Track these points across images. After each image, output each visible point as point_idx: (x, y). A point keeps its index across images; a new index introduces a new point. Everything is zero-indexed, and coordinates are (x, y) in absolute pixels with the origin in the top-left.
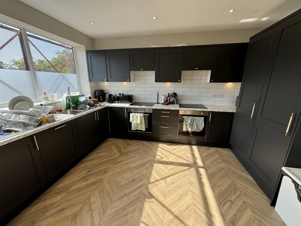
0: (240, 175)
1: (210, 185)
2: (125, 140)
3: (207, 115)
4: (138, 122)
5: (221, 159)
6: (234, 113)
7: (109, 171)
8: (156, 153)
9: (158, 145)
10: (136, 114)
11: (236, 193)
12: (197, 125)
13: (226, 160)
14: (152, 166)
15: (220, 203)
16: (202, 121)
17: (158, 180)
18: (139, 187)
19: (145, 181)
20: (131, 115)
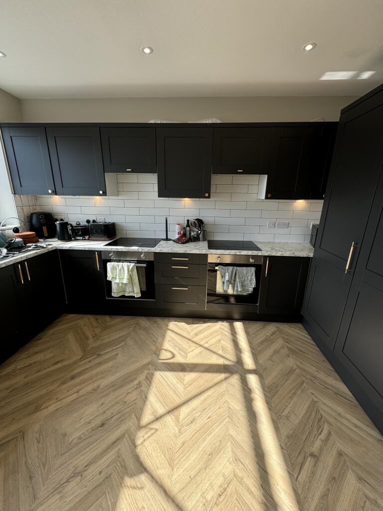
0: (325, 383)
1: (269, 415)
2: (101, 318)
3: (262, 263)
4: (125, 281)
5: (287, 349)
6: (310, 257)
7: (47, 404)
8: (162, 345)
9: (167, 325)
10: (121, 264)
11: (322, 431)
12: (242, 283)
13: (298, 349)
14: (149, 379)
15: (292, 464)
16: (252, 275)
17: (161, 417)
18: (114, 443)
19: (131, 423)
20: (109, 265)
